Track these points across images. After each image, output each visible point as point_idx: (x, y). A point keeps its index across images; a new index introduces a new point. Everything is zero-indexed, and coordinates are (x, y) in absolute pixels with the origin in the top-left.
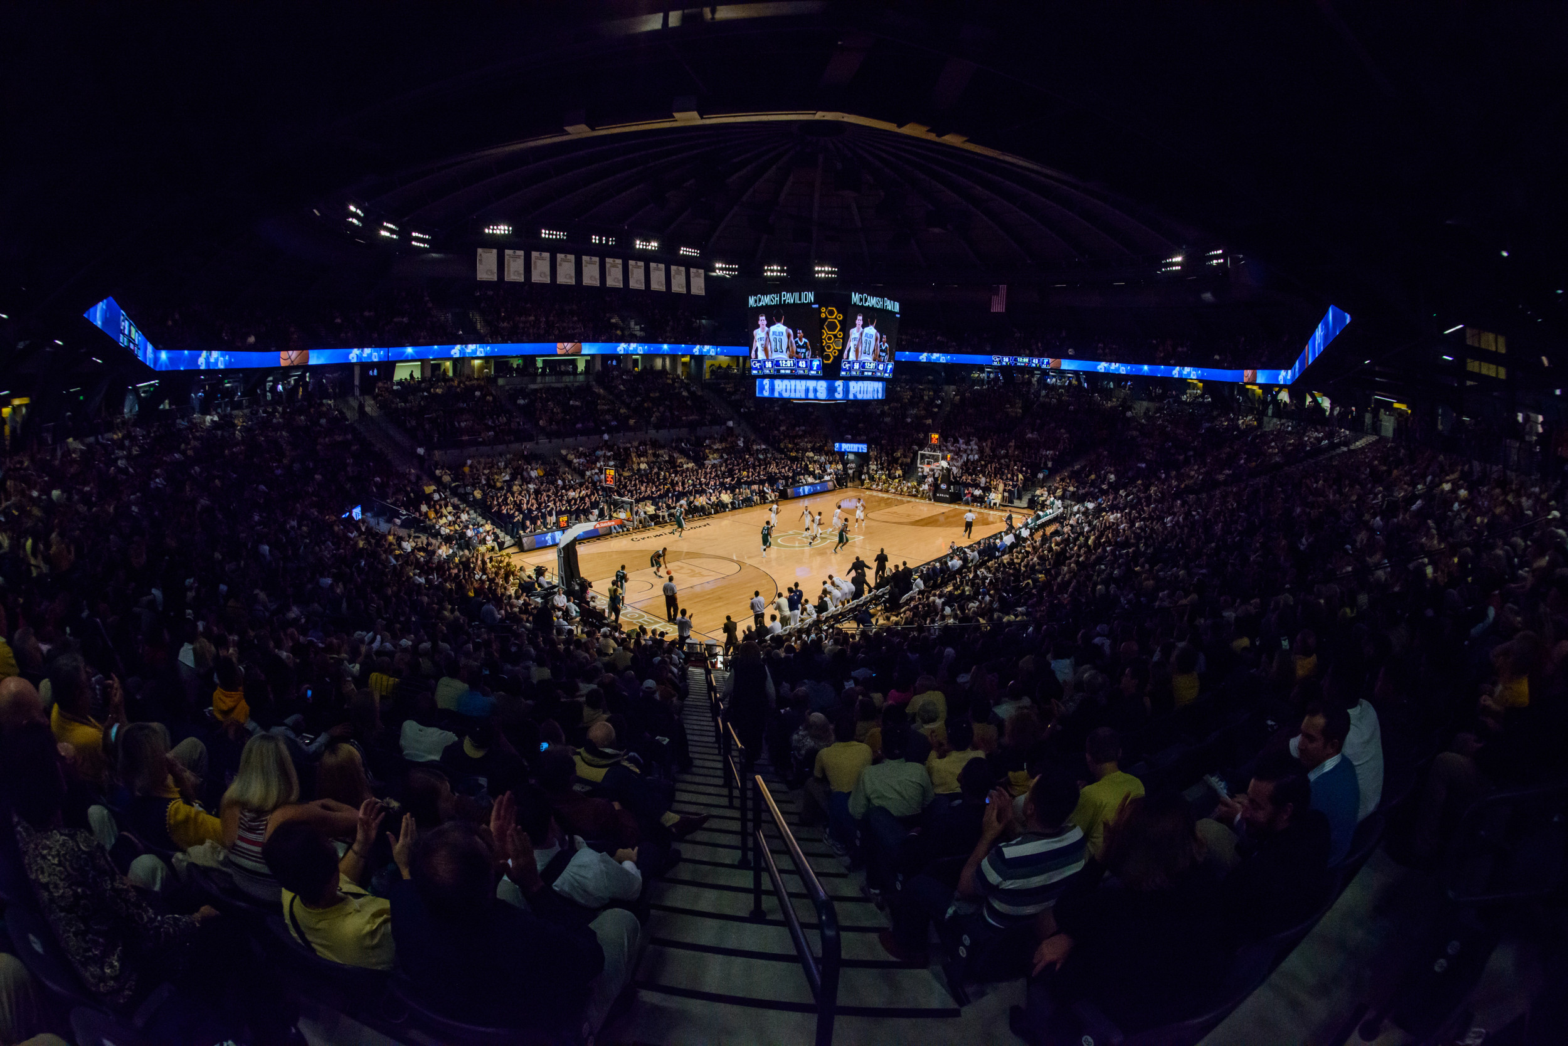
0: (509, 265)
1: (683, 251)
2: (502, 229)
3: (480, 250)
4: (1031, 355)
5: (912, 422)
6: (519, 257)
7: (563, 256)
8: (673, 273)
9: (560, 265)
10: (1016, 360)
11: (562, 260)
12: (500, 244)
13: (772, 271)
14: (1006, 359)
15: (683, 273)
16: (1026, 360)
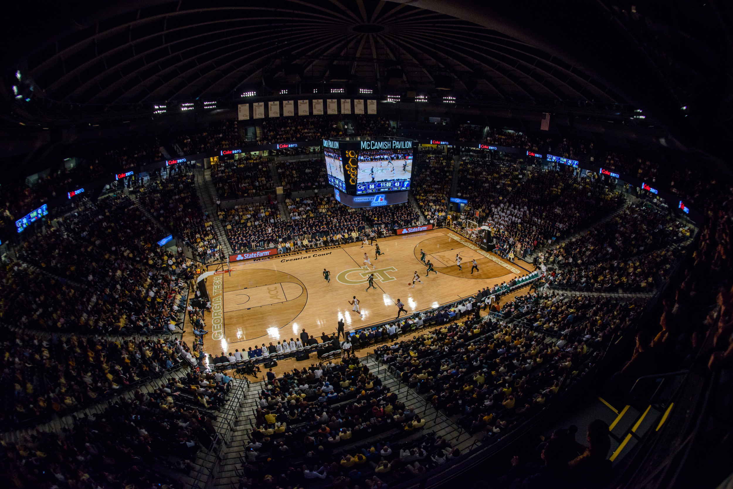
0: (256, 111)
1: (362, 91)
2: (251, 94)
3: (239, 106)
4: (568, 158)
5: (500, 188)
6: (261, 106)
7: (286, 102)
8: (355, 103)
9: (285, 107)
10: (559, 159)
11: (286, 104)
12: (250, 102)
13: (420, 99)
14: (554, 158)
15: (363, 103)
16: (565, 160)
